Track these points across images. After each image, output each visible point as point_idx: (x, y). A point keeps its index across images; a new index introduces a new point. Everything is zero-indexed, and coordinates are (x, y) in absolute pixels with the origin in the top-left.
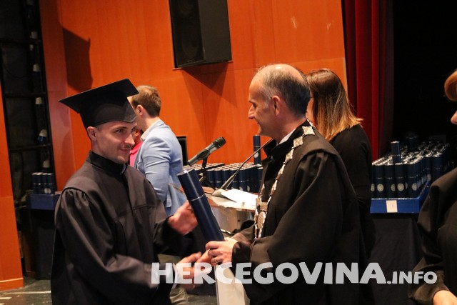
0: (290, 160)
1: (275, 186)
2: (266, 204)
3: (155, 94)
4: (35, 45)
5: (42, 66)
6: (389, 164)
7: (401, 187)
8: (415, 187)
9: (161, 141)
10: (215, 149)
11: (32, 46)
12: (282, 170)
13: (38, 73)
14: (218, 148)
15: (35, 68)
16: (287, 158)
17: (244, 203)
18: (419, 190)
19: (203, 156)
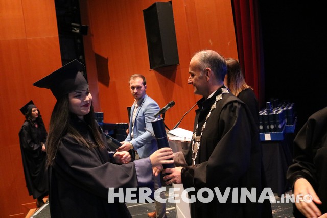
0: (214, 109)
1: (204, 126)
2: (199, 137)
6: (265, 114)
7: (272, 127)
8: (280, 126)
12: (209, 115)
16: (212, 107)
17: (185, 138)
18: (282, 127)
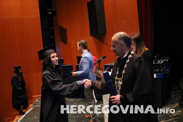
1: (124, 72)
2: (121, 78)
3: (86, 42)
4: (52, 31)
5: (54, 36)
8: (162, 70)
9: (87, 58)
10: (103, 59)
11: (51, 31)
13: (53, 38)
14: (104, 59)
15: (52, 37)
16: (127, 62)
19: (99, 61)
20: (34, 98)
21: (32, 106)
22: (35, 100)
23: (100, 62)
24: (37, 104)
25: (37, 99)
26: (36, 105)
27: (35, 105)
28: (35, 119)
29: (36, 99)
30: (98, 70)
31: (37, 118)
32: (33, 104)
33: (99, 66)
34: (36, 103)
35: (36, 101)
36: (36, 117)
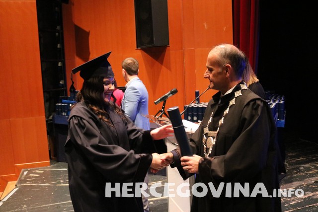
0: (233, 105)
2: (214, 133)
9: (136, 89)
10: (171, 95)
12: (227, 111)
14: (173, 95)
16: (231, 103)
19: (164, 100)
20: (19, 169)
21: (16, 186)
22: (22, 172)
23: (165, 102)
24: (25, 181)
25: (26, 171)
26: (23, 183)
27: (21, 182)
28: (25, 211)
29: (23, 170)
30: (161, 116)
31: (28, 209)
32: (18, 179)
33: (163, 108)
34: (23, 178)
35: (23, 174)
36: (25, 206)
